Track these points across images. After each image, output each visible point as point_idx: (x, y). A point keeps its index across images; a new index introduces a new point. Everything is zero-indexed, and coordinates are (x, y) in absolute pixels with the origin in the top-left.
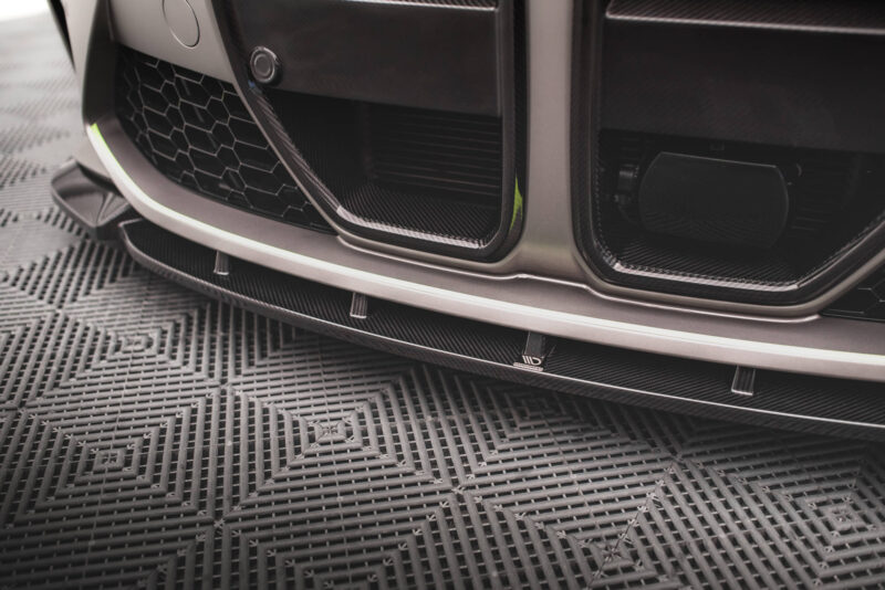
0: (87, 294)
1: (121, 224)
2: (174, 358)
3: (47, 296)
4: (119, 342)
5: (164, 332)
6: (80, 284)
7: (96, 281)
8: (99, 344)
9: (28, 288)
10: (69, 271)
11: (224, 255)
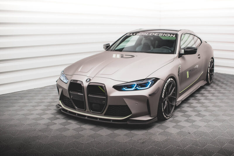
1: (62, 108)
11: (68, 111)
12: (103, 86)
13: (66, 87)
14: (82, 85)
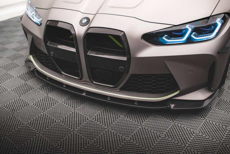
0: (30, 80)
1: (35, 70)
2: (41, 90)
3: (24, 80)
4: (34, 88)
5: (40, 87)
6: (29, 78)
7: (31, 78)
8: (31, 88)
9: (21, 78)
10: (27, 76)
11: (48, 77)
12: (121, 34)
13: (39, 33)
14: (73, 32)
